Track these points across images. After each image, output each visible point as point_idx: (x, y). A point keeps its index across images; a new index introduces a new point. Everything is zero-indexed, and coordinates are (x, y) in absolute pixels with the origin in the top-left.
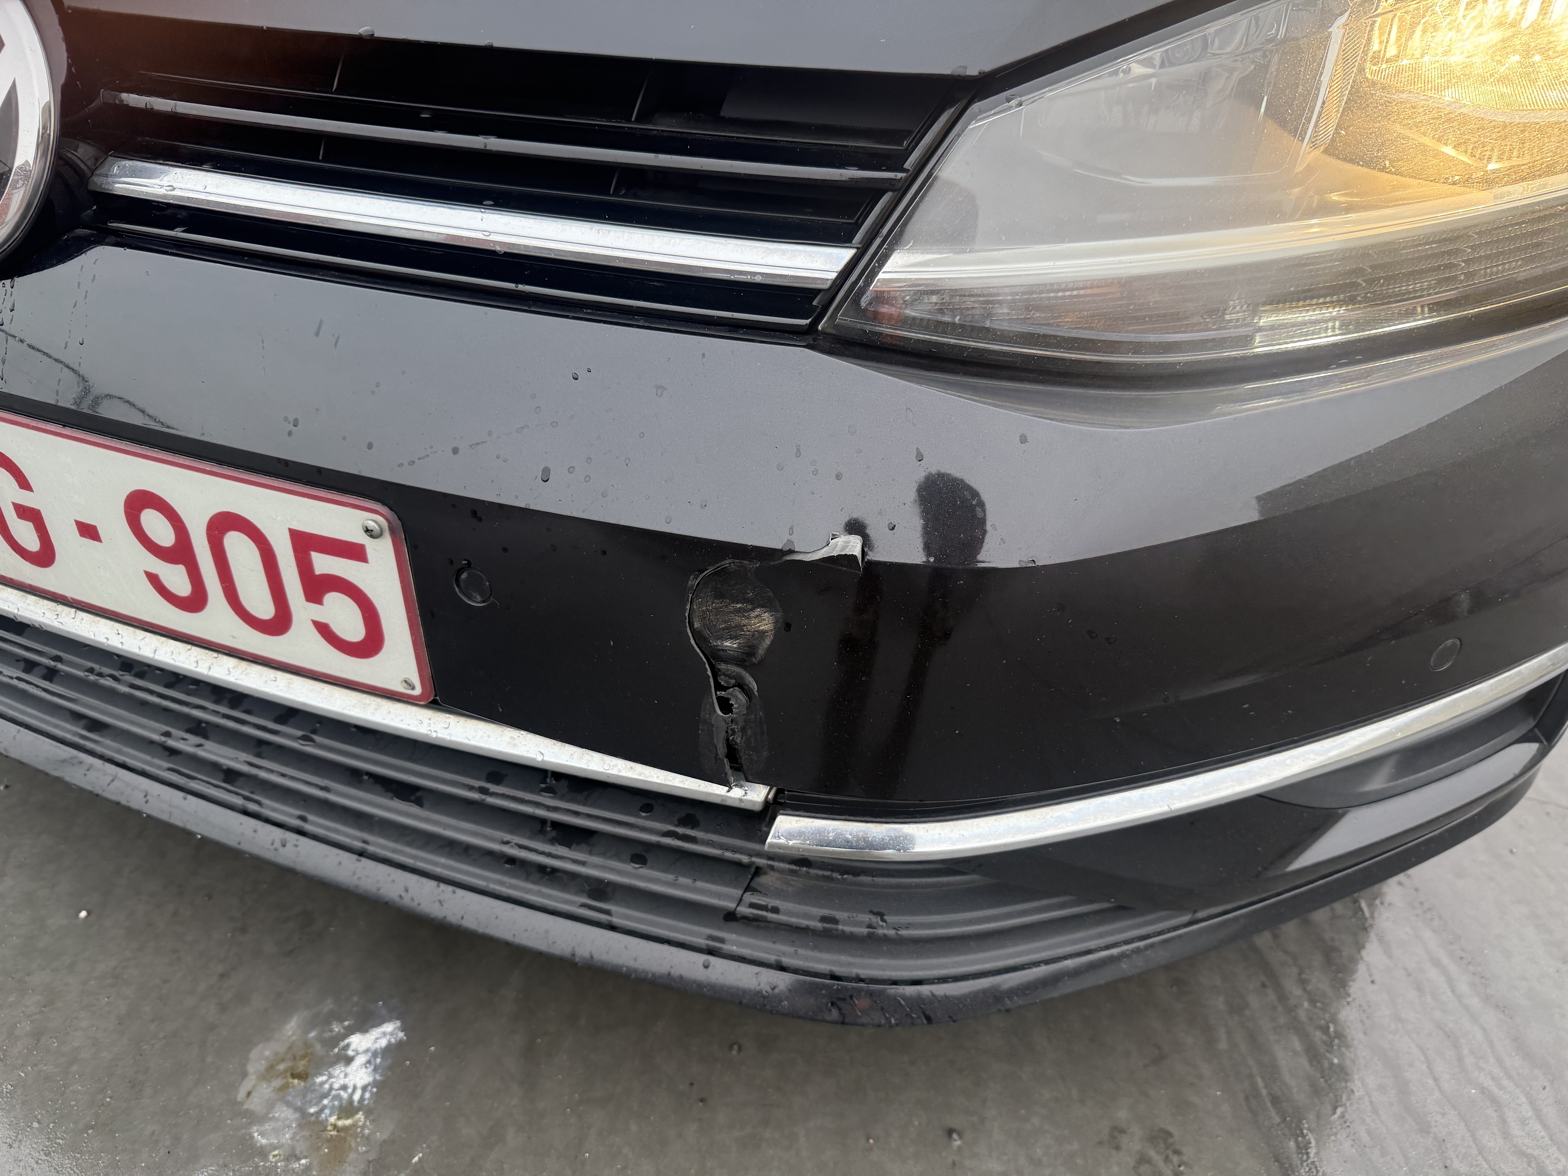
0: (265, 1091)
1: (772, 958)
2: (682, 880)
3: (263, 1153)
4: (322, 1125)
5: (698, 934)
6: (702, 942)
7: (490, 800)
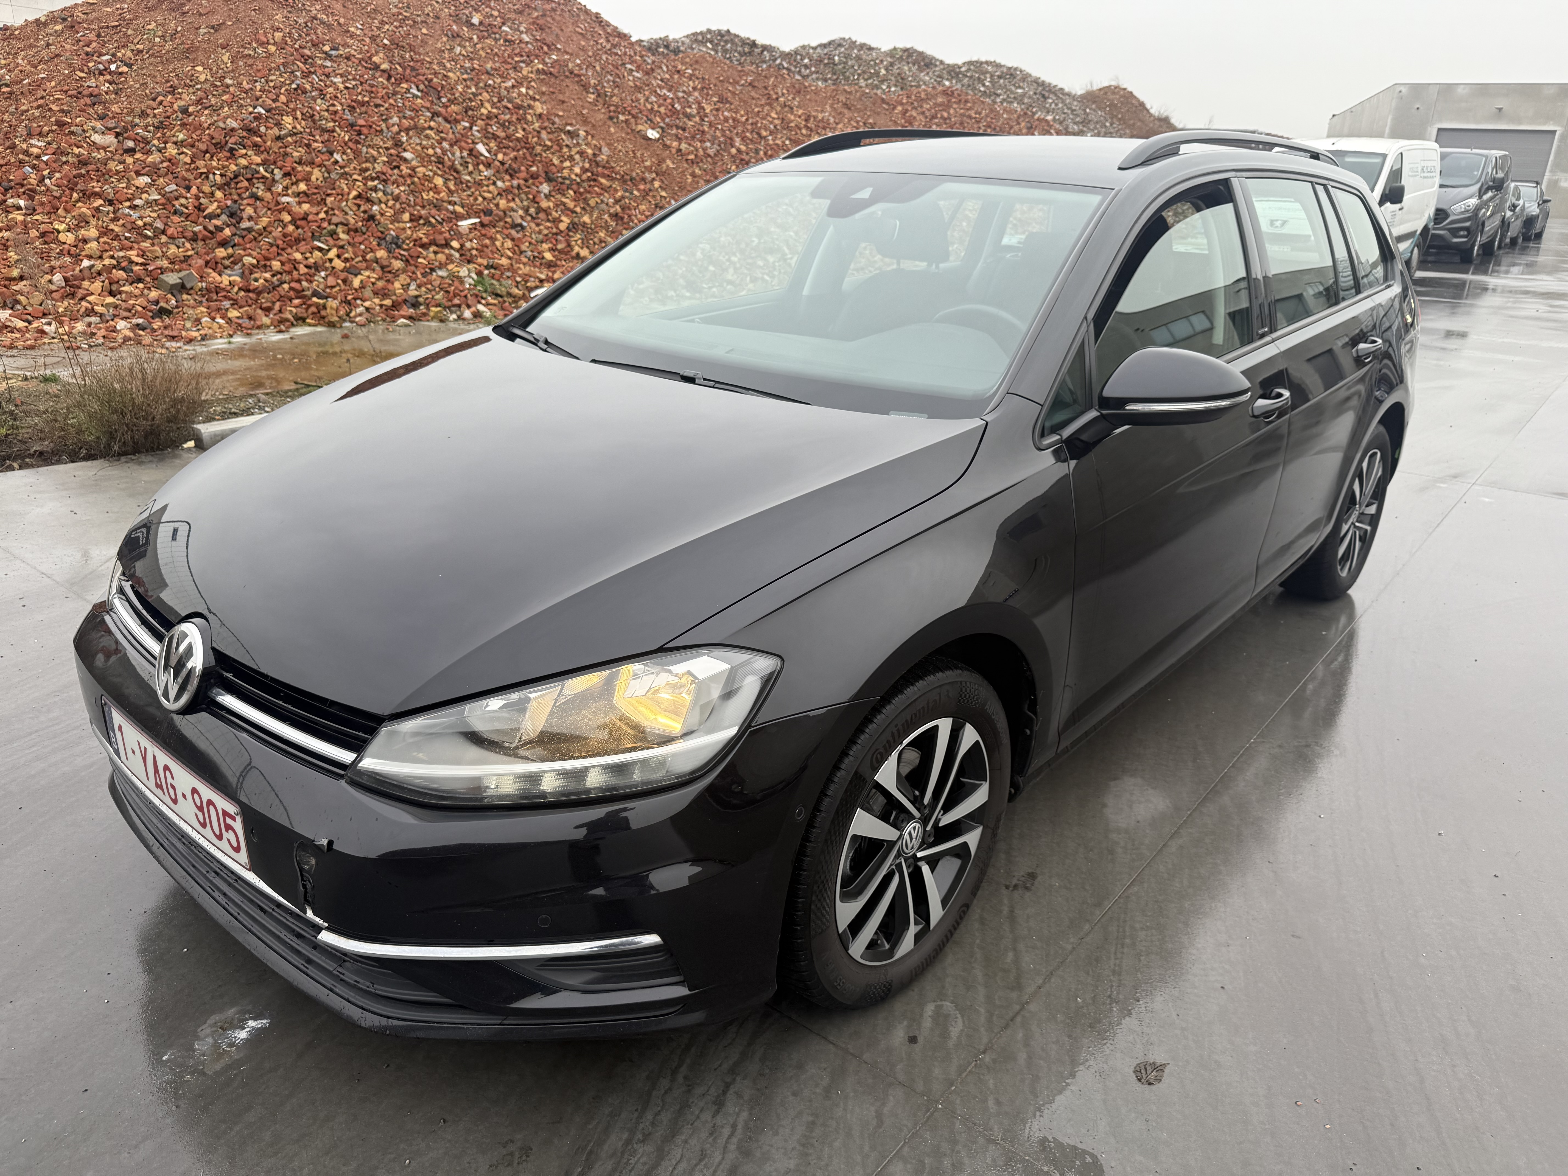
0: (208, 1031)
1: (346, 996)
2: (323, 958)
3: (194, 1051)
4: (219, 1047)
5: (329, 982)
6: (329, 985)
7: (274, 913)
